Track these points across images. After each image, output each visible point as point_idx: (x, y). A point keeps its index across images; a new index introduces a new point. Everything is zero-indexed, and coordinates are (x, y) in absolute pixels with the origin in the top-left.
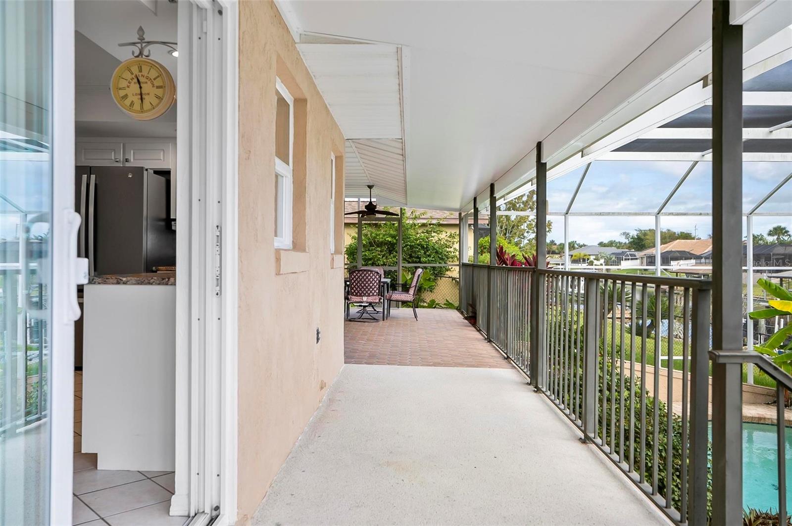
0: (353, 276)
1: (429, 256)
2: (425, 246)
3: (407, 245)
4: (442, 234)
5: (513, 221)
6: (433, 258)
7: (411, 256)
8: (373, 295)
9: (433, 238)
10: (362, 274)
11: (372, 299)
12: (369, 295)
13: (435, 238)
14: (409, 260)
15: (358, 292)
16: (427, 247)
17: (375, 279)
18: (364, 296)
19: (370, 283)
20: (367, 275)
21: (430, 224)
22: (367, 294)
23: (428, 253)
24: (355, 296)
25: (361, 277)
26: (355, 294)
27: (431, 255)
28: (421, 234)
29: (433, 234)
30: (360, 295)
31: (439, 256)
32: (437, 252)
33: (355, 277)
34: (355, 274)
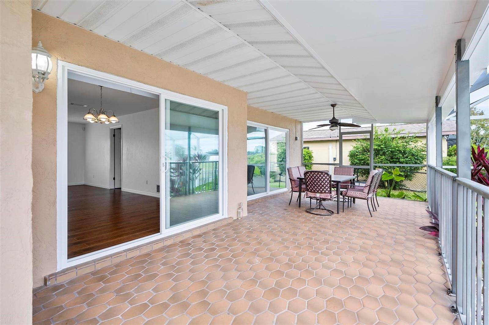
0: (307, 176)
1: (407, 157)
2: (403, 151)
3: (389, 151)
4: (418, 143)
5: (482, 135)
6: (409, 159)
7: (392, 158)
8: (325, 192)
9: (410, 146)
10: (314, 174)
11: (324, 196)
12: (321, 193)
13: (412, 145)
14: (391, 160)
15: (313, 189)
16: (404, 152)
17: (326, 180)
18: (317, 193)
19: (322, 183)
20: (318, 176)
21: (408, 137)
22: (320, 191)
23: (405, 156)
24: (310, 192)
25: (313, 177)
26: (310, 190)
27: (408, 157)
28: (400, 143)
29: (410, 143)
30: (314, 192)
31: (415, 158)
32: (413, 155)
33: (308, 177)
34: (308, 174)
